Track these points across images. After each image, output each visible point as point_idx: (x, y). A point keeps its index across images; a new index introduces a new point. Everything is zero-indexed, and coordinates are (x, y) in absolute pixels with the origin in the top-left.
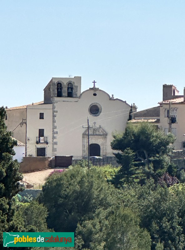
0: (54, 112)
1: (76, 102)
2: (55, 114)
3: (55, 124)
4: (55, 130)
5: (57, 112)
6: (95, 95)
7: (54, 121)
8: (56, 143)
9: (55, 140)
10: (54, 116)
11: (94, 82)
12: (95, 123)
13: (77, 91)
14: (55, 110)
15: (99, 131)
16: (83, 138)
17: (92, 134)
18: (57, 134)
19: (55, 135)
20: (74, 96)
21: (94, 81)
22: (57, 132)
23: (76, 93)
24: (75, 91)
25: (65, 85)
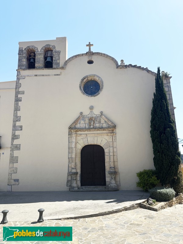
0: (17, 93)
1: (58, 75)
2: (19, 96)
3: (19, 113)
4: (18, 124)
5: (23, 93)
6: (90, 62)
7: (17, 109)
8: (18, 147)
9: (16, 142)
10: (18, 100)
11: (89, 45)
12: (92, 108)
13: (59, 59)
14: (20, 90)
15: (100, 122)
16: (69, 135)
17: (87, 127)
18: (21, 130)
19: (17, 133)
20: (54, 66)
21: (90, 43)
22: (21, 127)
23: (58, 61)
24: (55, 58)
25: (39, 51)
